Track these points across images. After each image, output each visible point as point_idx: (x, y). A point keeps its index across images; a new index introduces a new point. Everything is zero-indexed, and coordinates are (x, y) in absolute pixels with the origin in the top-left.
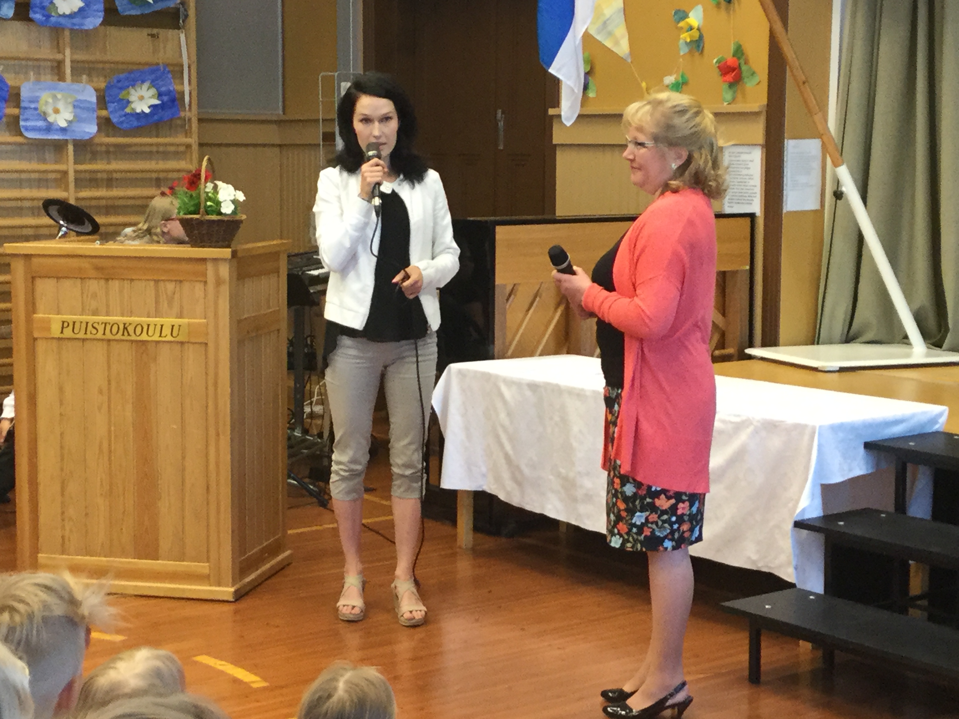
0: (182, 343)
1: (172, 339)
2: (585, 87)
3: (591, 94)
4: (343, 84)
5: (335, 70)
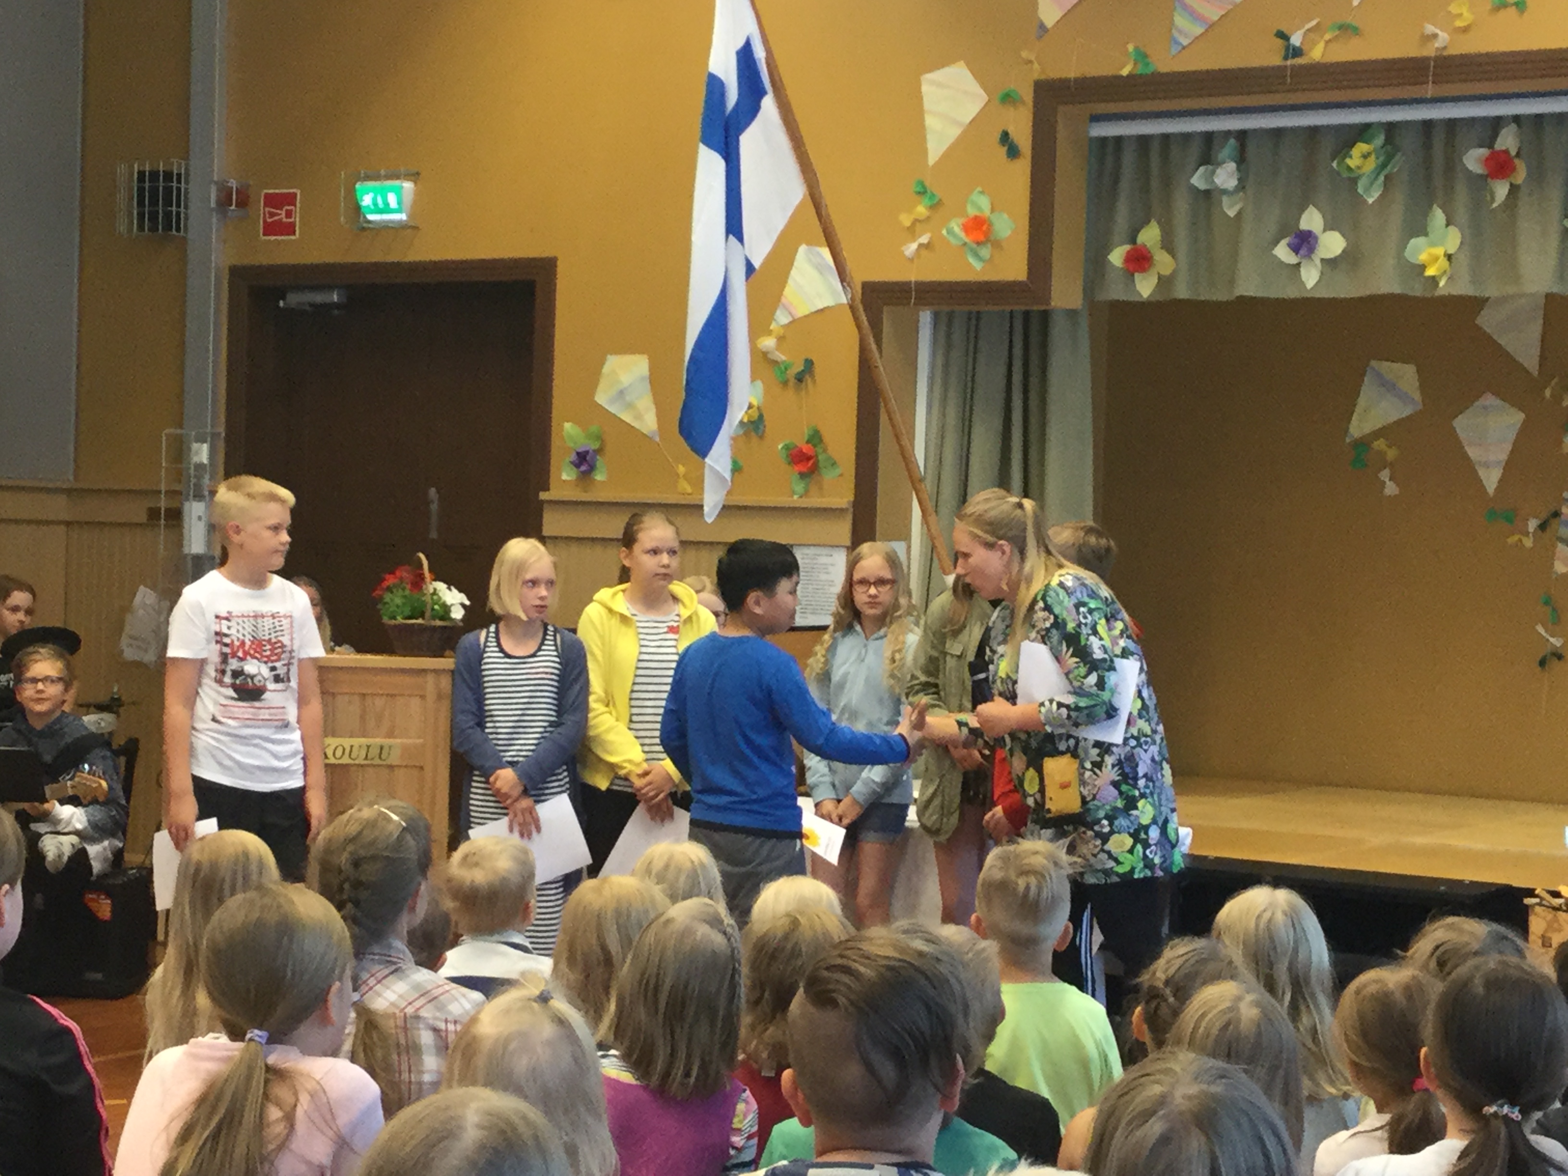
0: (391, 767)
1: (381, 762)
2: (592, 468)
3: (599, 476)
4: (195, 446)
5: (181, 426)
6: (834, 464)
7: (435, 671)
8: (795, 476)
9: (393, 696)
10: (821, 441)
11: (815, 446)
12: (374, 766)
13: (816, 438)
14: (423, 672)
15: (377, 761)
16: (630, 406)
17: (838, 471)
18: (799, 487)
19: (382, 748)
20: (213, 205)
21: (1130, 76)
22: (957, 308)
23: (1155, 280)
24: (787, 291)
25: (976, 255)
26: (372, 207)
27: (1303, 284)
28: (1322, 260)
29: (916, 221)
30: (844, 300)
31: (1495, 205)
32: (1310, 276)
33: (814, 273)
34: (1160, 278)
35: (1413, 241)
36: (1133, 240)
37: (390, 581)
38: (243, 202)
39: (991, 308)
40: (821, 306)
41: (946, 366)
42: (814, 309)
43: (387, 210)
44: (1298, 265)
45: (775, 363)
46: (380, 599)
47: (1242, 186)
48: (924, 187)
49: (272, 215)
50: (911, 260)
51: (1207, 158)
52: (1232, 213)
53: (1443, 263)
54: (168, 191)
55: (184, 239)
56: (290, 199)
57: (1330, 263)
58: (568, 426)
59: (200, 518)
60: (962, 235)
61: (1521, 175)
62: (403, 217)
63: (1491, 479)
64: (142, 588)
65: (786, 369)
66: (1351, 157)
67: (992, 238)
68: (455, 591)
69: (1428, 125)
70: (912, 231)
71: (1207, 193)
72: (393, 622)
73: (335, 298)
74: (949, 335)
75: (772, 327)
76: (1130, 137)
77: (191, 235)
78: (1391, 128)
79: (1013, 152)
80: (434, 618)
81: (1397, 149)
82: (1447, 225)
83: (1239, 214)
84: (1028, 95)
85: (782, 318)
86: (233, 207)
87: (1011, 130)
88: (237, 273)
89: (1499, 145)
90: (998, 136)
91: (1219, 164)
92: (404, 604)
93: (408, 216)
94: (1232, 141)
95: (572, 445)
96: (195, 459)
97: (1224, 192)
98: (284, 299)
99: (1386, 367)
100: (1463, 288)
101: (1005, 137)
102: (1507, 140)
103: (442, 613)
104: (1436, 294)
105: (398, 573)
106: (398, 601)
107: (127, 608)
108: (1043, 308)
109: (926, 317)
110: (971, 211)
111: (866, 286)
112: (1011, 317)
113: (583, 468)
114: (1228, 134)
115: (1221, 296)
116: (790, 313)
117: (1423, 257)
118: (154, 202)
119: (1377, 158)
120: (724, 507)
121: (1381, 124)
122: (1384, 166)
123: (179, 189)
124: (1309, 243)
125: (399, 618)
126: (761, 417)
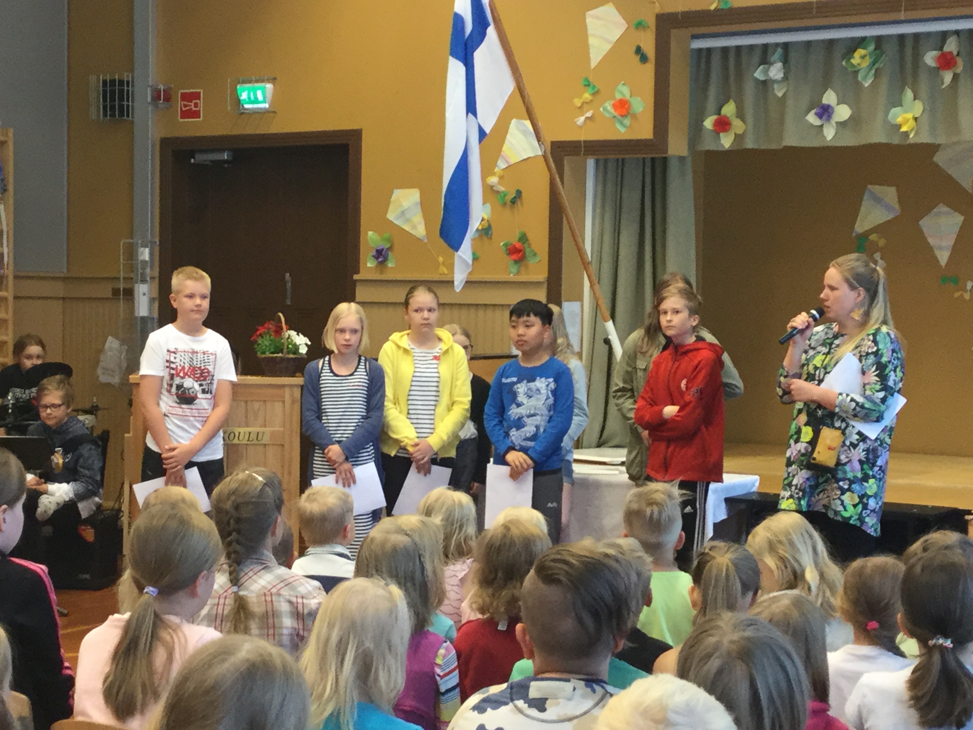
0: (265, 445)
1: (257, 442)
2: (386, 259)
3: (390, 264)
4: (141, 249)
5: (132, 238)
6: (535, 254)
7: (291, 386)
8: (511, 262)
9: (265, 401)
10: (527, 240)
11: (524, 243)
12: (253, 445)
13: (524, 238)
14: (283, 386)
15: (255, 442)
16: (408, 220)
17: (537, 259)
18: (514, 269)
19: (258, 433)
20: (149, 99)
21: (716, 10)
22: (609, 156)
23: (732, 137)
24: (504, 148)
25: (621, 123)
26: (247, 100)
27: (825, 138)
28: (837, 123)
29: (583, 103)
30: (540, 153)
31: (944, 86)
32: (829, 133)
33: (520, 136)
34: (735, 134)
35: (894, 110)
36: (719, 113)
37: (261, 330)
38: (168, 99)
39: (631, 156)
40: (525, 157)
41: (604, 192)
42: (521, 159)
43: (256, 101)
44: (822, 126)
45: (498, 192)
46: (256, 342)
47: (786, 78)
48: (589, 81)
49: (185, 106)
50: (581, 127)
51: (765, 61)
52: (780, 94)
53: (912, 123)
54: (121, 92)
55: (132, 123)
56: (197, 96)
57: (842, 125)
58: (370, 233)
59: (144, 294)
60: (612, 111)
61: (959, 69)
62: (267, 105)
63: (943, 257)
64: (110, 338)
65: (505, 196)
66: (854, 58)
67: (631, 112)
68: (301, 336)
69: (902, 38)
70: (581, 109)
71: (764, 82)
72: (263, 356)
73: (226, 158)
74: (605, 173)
75: (496, 170)
76: (716, 48)
77: (136, 120)
78: (879, 40)
79: (644, 59)
80: (288, 353)
81: (882, 53)
82: (915, 100)
83: (784, 95)
84: (652, 22)
85: (502, 165)
86: (161, 102)
87: (642, 45)
88: (165, 142)
89: (946, 49)
90: (634, 49)
91: (771, 64)
92: (270, 345)
93: (270, 106)
94: (780, 51)
95: (372, 245)
96: (141, 258)
97: (775, 81)
98: (194, 158)
99: (877, 189)
100: (925, 138)
101: (638, 50)
102: (951, 46)
103: (294, 349)
104: (908, 142)
105: (266, 325)
106: (267, 343)
107: (101, 351)
108: (664, 156)
109: (591, 163)
110: (618, 96)
111: (553, 143)
112: (644, 162)
113: (380, 260)
114: (777, 45)
115: (774, 146)
116: (507, 162)
117: (899, 120)
118: (113, 99)
119: (870, 58)
120: (467, 282)
121: (873, 37)
122: (874, 63)
123: (128, 91)
124: (829, 112)
125: (267, 353)
126: (490, 227)
